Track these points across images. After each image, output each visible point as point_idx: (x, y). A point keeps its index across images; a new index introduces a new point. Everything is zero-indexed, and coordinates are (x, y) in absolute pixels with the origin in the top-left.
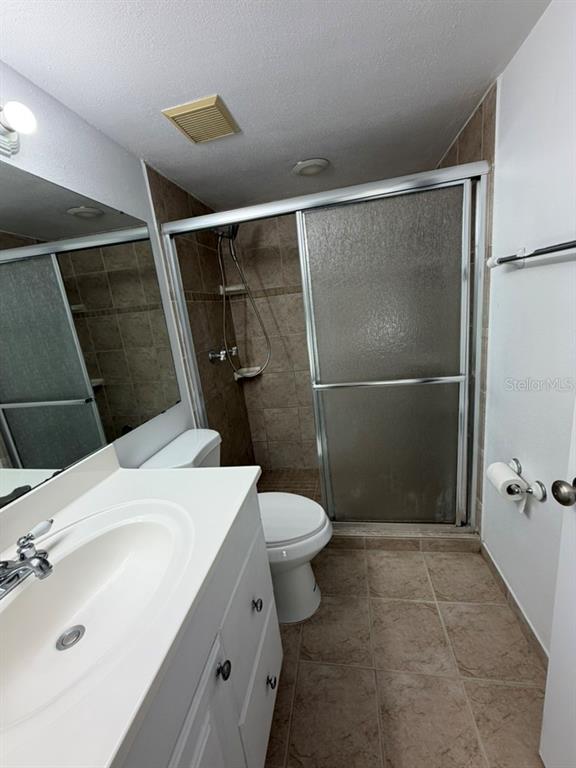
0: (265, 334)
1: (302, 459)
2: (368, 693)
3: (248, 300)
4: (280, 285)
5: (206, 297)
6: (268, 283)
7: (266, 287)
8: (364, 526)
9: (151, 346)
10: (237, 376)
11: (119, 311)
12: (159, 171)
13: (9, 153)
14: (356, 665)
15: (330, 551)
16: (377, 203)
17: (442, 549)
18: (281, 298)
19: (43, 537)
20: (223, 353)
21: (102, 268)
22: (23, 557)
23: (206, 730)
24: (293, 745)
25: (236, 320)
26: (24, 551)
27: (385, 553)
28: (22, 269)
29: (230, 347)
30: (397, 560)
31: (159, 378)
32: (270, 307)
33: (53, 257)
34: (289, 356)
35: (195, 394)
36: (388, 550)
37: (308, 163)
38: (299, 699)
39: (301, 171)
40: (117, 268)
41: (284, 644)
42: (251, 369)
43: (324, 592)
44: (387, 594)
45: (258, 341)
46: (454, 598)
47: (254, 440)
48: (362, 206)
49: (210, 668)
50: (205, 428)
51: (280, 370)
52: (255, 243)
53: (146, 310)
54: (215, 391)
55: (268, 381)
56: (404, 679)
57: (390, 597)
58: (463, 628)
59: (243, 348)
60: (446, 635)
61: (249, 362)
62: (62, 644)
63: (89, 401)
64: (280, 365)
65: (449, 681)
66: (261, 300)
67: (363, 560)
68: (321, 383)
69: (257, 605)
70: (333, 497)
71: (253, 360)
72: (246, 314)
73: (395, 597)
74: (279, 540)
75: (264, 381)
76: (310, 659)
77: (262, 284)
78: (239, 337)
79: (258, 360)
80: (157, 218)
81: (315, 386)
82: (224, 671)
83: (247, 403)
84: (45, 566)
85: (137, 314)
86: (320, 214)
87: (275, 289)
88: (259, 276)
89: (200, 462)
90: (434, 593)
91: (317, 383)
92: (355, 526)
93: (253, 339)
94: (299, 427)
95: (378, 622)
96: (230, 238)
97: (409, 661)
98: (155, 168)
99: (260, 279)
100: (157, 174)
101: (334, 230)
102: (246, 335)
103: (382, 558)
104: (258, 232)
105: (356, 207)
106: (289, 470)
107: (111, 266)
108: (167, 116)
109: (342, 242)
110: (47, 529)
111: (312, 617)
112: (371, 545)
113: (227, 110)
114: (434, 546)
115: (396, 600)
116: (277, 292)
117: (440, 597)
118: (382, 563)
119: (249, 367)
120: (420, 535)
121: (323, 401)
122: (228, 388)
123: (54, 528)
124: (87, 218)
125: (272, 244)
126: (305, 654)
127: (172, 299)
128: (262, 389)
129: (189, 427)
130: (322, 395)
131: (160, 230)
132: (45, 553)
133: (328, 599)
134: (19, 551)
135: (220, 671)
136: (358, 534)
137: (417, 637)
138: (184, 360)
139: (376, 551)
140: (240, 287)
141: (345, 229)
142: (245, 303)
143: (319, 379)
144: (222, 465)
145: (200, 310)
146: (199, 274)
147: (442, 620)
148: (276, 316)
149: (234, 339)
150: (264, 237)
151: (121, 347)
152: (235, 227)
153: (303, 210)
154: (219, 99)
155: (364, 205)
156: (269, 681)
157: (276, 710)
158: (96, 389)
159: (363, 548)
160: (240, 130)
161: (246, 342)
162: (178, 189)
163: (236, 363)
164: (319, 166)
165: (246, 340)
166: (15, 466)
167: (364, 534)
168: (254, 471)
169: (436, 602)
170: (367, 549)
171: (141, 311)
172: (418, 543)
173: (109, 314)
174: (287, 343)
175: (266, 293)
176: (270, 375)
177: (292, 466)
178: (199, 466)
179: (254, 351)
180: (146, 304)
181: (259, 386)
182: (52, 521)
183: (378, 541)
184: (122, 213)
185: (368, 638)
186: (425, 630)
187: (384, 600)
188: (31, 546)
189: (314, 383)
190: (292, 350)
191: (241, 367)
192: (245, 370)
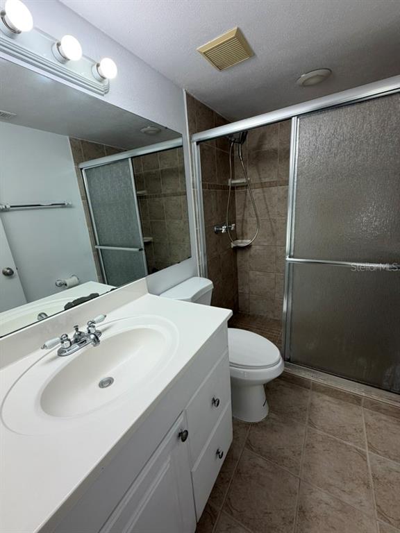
0: (257, 217)
1: (273, 312)
2: (290, 492)
3: (248, 190)
4: (275, 179)
5: (217, 187)
6: (265, 178)
7: (264, 180)
8: (314, 372)
9: (181, 219)
10: (233, 245)
11: (165, 196)
12: (194, 96)
13: (102, 93)
14: (286, 469)
15: (282, 382)
16: (371, 103)
17: (383, 411)
18: (274, 189)
19: (100, 323)
20: (224, 227)
21: (158, 167)
22: (89, 332)
23: (166, 466)
24: (229, 499)
25: (238, 205)
26: (90, 328)
27: (327, 398)
28: (114, 168)
29: (230, 224)
30: (338, 406)
31: (184, 241)
32: (264, 196)
33: (130, 159)
34: (274, 234)
35: (201, 253)
36: (330, 396)
37: (311, 74)
38: (238, 472)
39: (303, 83)
40: (166, 167)
41: (234, 432)
42: (244, 241)
43: (271, 409)
44: (323, 428)
45: (251, 221)
46: (386, 454)
47: (240, 291)
48: (355, 107)
49: (175, 430)
50: (205, 277)
51: (266, 244)
52: (260, 146)
53: (180, 195)
54: (215, 254)
55: (256, 251)
56: (324, 496)
57: (325, 431)
58: (390, 482)
59: (241, 225)
60: (371, 480)
61: (243, 236)
62: (102, 385)
63: (141, 250)
64: (265, 240)
65: (365, 516)
66: (258, 190)
67: (308, 397)
68: (293, 257)
69: (215, 402)
70: (290, 344)
71: (246, 234)
72: (245, 200)
73: (330, 433)
74: (244, 364)
75: (252, 251)
76: (252, 450)
77: (260, 178)
78: (238, 217)
79: (250, 235)
80: (189, 131)
81: (288, 259)
82: (183, 436)
83: (238, 265)
84: (96, 340)
85: (175, 198)
86: (313, 117)
87: (270, 182)
88: (258, 172)
89: (197, 299)
90: (366, 443)
91: (290, 257)
92: (305, 370)
93: (248, 219)
94: (274, 288)
95: (309, 446)
96: (239, 143)
97: (331, 485)
98: (192, 94)
99: (259, 175)
100: (193, 98)
101: (324, 131)
102: (243, 216)
103: (324, 401)
104: (263, 138)
105: (349, 109)
106: (262, 317)
107: (163, 165)
108: (201, 52)
109: (331, 141)
110: (102, 320)
111: (259, 423)
112: (316, 388)
113: (245, 39)
114: (376, 407)
115: (331, 436)
116: (271, 184)
117: (371, 447)
118: (324, 405)
119: (243, 239)
120: (364, 394)
121: (293, 271)
122: (225, 253)
123: (106, 320)
124: (151, 135)
125: (272, 147)
126: (249, 444)
127: (193, 188)
128: (250, 256)
129: (195, 275)
130: (293, 267)
131: (191, 139)
132: (100, 333)
133: (273, 415)
134: (88, 328)
135: (180, 434)
136: (307, 377)
137: (341, 470)
138: (197, 230)
139: (319, 394)
140: (244, 180)
141: (336, 128)
142: (246, 192)
143: (292, 254)
144: (211, 305)
145: (212, 196)
146: (215, 171)
147: (369, 466)
148: (268, 203)
149: (235, 218)
150: (267, 142)
151: (164, 219)
152: (244, 134)
153: (298, 116)
154: (239, 31)
155: (358, 106)
156: (218, 452)
157: (221, 472)
158: (146, 244)
159: (309, 388)
160: (254, 54)
161: (243, 221)
162: (206, 108)
163: (234, 235)
164: (322, 76)
165: (243, 220)
166: (104, 283)
167: (311, 378)
168: (227, 313)
169: (367, 451)
170: (313, 390)
171: (178, 195)
172: (360, 400)
173: (159, 197)
174: (273, 224)
175: (263, 185)
176: (258, 247)
177: (265, 315)
178: (194, 302)
179: (248, 228)
180: (181, 191)
181: (248, 254)
182: (105, 316)
183: (325, 387)
184: (166, 128)
185: (299, 454)
186: (351, 469)
187: (319, 432)
188: (94, 327)
189: (288, 257)
190: (277, 230)
191: (237, 239)
192: (240, 241)
